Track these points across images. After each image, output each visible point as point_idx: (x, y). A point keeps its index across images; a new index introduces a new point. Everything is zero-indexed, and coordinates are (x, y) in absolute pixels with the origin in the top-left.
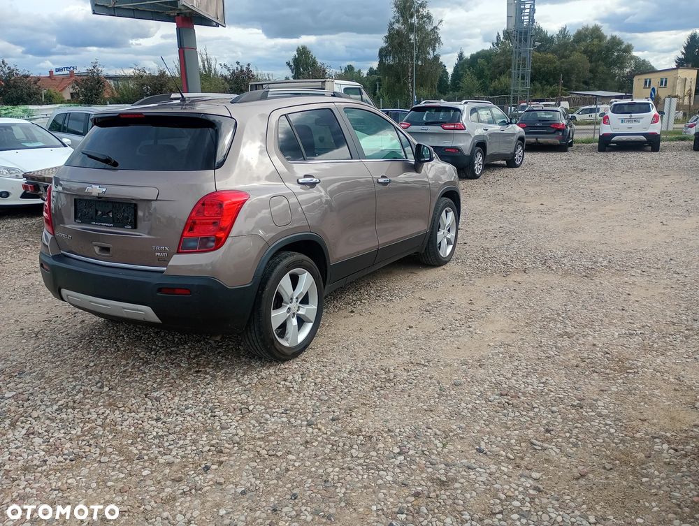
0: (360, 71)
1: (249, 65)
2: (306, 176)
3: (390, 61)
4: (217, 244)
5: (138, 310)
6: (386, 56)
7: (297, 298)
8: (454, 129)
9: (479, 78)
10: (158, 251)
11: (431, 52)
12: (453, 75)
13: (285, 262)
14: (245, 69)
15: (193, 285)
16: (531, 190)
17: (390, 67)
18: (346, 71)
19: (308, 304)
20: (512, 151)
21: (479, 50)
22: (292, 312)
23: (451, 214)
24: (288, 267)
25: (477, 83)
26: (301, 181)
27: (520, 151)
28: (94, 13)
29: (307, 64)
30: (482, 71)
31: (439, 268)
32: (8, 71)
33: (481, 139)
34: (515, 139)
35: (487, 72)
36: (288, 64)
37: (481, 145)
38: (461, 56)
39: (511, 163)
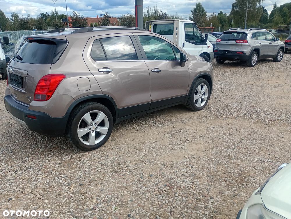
0: (225, 13)
1: (166, 12)
3: (237, 9)
6: (235, 7)
9: (282, 17)
12: (270, 15)
14: (164, 14)
17: (237, 12)
18: (219, 14)
21: (285, 3)
25: (281, 19)
29: (200, 11)
30: (285, 13)
32: (76, 16)
35: (287, 14)
36: (191, 11)
38: (275, 6)
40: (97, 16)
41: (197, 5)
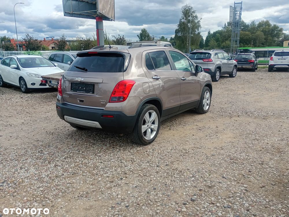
2: (155, 76)
3: (180, 34)
4: (124, 99)
5: (93, 123)
6: (178, 33)
7: (151, 122)
8: (208, 61)
9: (217, 42)
10: (102, 102)
11: (197, 31)
12: (206, 40)
13: (147, 107)
14: (122, 38)
15: (114, 114)
16: (240, 86)
17: (180, 37)
18: (161, 39)
19: (154, 124)
20: (232, 71)
21: (217, 30)
22: (149, 127)
23: (208, 93)
24: (148, 109)
25: (216, 44)
26: (153, 77)
27: (235, 71)
28: (65, 16)
29: (145, 36)
30: (218, 39)
31: (203, 115)
33: (219, 66)
34: (233, 66)
35: (220, 39)
36: (138, 36)
37: (219, 68)
38: (209, 33)
39: (231, 76)
40: (44, 39)
41: (142, 30)
